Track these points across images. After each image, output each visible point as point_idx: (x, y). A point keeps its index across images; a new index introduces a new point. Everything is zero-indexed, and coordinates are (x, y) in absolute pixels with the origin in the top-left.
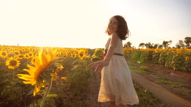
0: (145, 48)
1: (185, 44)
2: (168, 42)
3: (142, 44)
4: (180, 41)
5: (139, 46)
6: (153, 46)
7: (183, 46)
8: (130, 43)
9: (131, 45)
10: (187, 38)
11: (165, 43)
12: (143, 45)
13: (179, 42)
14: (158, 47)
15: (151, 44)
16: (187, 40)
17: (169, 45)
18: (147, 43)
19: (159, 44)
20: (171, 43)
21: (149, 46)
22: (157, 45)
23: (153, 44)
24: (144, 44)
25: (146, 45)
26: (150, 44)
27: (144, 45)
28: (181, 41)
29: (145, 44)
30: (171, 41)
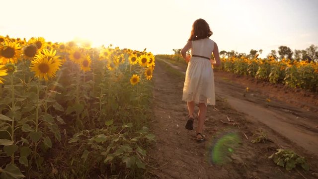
0: (226, 57)
1: (278, 55)
2: (257, 52)
7: (275, 57)
10: (281, 48)
11: (253, 53)
13: (271, 52)
14: (243, 57)
15: (235, 53)
16: (282, 51)
17: (258, 55)
18: (230, 51)
19: (245, 54)
20: (261, 53)
21: (232, 54)
22: (242, 54)
23: (237, 53)
24: (226, 52)
25: (229, 53)
26: (233, 52)
27: (225, 54)
28: (273, 52)
29: (227, 52)
30: (261, 51)
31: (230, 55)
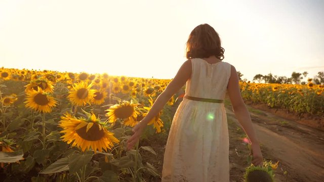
0: (263, 82)
2: (301, 74)
3: (258, 77)
4: (319, 73)
5: (254, 80)
6: (277, 79)
8: (240, 74)
9: (241, 77)
11: (296, 76)
12: (260, 78)
13: (318, 75)
14: (284, 82)
15: (273, 76)
17: (302, 78)
18: (267, 75)
19: (285, 77)
20: (305, 76)
21: (270, 79)
22: (282, 78)
23: (276, 76)
24: (262, 76)
25: (265, 77)
26: (271, 76)
27: (262, 78)
28: (321, 74)
29: (264, 75)
30: (305, 73)
31: (266, 79)
